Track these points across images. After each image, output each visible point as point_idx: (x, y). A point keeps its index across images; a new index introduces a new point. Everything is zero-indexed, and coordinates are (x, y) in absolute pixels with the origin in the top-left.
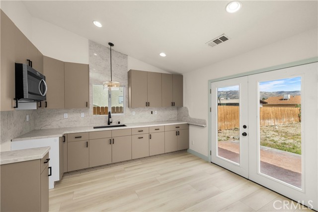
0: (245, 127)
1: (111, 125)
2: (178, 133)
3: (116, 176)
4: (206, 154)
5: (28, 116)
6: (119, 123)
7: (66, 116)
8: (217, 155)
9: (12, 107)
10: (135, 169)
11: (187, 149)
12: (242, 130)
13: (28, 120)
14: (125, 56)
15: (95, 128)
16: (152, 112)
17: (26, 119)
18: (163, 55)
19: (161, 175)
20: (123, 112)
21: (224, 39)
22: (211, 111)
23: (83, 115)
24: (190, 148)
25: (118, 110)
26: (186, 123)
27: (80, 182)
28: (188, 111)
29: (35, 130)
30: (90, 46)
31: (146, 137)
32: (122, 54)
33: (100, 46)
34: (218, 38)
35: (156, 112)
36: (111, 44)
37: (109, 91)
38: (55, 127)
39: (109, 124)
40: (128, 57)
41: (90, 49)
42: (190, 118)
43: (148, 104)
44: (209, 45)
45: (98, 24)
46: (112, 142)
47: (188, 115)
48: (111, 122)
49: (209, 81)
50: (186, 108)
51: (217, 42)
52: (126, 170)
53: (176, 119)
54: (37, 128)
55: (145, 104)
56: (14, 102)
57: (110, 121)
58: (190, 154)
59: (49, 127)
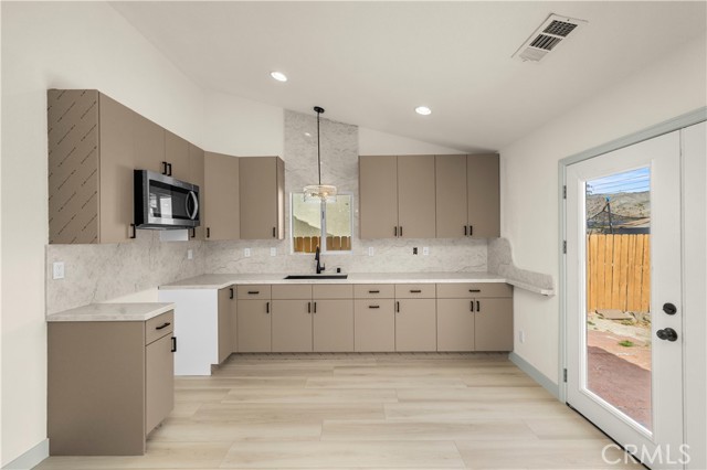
0: (670, 309)
1: (323, 273)
2: (475, 307)
3: (310, 379)
4: (554, 375)
5: (190, 252)
6: (339, 270)
7: (247, 252)
8: (584, 386)
9: (127, 237)
10: (355, 375)
11: (508, 352)
12: (661, 321)
13: (190, 257)
14: (352, 129)
15: (290, 278)
16: (415, 250)
17: (186, 255)
18: (423, 111)
19: (402, 401)
20: (349, 249)
21: (562, 28)
22: (565, 252)
23: (273, 251)
24: (516, 351)
25: (337, 243)
26: (503, 281)
27: (249, 375)
28: (510, 250)
29: (204, 275)
30: (286, 120)
31: (388, 307)
32: (346, 125)
33: (303, 116)
34: (540, 32)
35: (426, 248)
36: (319, 110)
37: (323, 205)
38: (232, 272)
39: (318, 272)
40: (360, 129)
41: (286, 126)
42: (515, 269)
43: (398, 232)
44: (525, 58)
45: (279, 77)
46: (312, 308)
47: (511, 260)
48: (324, 269)
49: (560, 161)
50: (505, 240)
51: (543, 42)
52: (336, 371)
53: (485, 268)
54: (207, 272)
55: (393, 231)
56: (131, 229)
57: (322, 266)
58: (516, 366)
59: (224, 271)
